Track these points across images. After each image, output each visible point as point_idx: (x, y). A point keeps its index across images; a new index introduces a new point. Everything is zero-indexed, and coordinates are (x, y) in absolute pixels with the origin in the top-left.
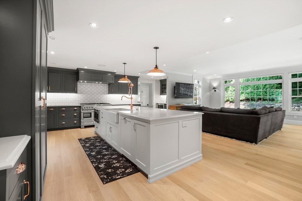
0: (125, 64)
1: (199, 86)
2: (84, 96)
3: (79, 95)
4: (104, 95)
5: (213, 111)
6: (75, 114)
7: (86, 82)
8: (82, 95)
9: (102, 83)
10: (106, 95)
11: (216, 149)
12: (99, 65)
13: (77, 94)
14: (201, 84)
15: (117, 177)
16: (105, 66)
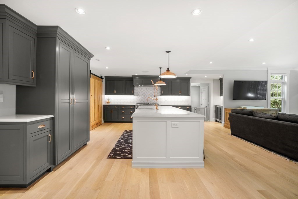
0: (160, 68)
1: (283, 82)
2: (140, 97)
3: (137, 96)
5: (265, 117)
6: (132, 112)
7: (143, 86)
11: (240, 164)
12: (143, 72)
13: (134, 96)
14: (286, 80)
15: (118, 157)
16: (148, 72)
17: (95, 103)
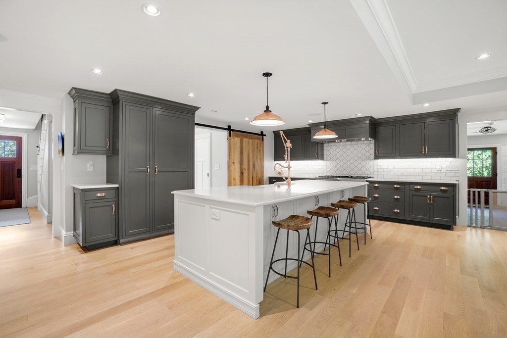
2: (335, 164)
3: (328, 162)
4: (368, 162)
8: (331, 162)
9: (347, 141)
10: (372, 161)
13: (322, 161)
17: (242, 173)
